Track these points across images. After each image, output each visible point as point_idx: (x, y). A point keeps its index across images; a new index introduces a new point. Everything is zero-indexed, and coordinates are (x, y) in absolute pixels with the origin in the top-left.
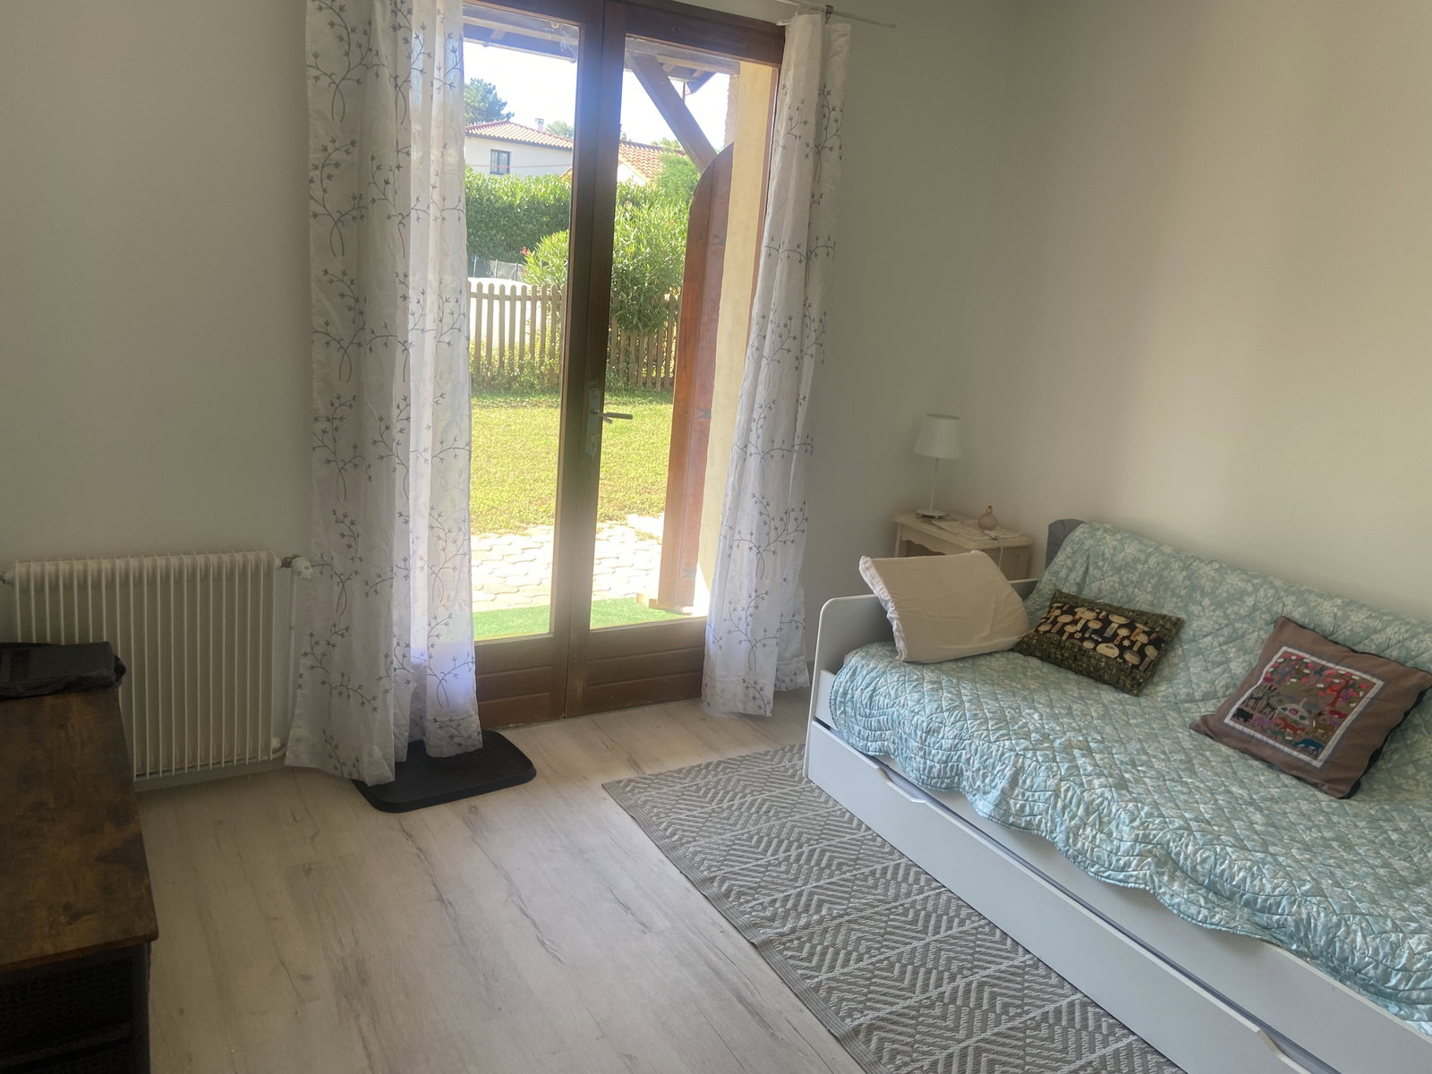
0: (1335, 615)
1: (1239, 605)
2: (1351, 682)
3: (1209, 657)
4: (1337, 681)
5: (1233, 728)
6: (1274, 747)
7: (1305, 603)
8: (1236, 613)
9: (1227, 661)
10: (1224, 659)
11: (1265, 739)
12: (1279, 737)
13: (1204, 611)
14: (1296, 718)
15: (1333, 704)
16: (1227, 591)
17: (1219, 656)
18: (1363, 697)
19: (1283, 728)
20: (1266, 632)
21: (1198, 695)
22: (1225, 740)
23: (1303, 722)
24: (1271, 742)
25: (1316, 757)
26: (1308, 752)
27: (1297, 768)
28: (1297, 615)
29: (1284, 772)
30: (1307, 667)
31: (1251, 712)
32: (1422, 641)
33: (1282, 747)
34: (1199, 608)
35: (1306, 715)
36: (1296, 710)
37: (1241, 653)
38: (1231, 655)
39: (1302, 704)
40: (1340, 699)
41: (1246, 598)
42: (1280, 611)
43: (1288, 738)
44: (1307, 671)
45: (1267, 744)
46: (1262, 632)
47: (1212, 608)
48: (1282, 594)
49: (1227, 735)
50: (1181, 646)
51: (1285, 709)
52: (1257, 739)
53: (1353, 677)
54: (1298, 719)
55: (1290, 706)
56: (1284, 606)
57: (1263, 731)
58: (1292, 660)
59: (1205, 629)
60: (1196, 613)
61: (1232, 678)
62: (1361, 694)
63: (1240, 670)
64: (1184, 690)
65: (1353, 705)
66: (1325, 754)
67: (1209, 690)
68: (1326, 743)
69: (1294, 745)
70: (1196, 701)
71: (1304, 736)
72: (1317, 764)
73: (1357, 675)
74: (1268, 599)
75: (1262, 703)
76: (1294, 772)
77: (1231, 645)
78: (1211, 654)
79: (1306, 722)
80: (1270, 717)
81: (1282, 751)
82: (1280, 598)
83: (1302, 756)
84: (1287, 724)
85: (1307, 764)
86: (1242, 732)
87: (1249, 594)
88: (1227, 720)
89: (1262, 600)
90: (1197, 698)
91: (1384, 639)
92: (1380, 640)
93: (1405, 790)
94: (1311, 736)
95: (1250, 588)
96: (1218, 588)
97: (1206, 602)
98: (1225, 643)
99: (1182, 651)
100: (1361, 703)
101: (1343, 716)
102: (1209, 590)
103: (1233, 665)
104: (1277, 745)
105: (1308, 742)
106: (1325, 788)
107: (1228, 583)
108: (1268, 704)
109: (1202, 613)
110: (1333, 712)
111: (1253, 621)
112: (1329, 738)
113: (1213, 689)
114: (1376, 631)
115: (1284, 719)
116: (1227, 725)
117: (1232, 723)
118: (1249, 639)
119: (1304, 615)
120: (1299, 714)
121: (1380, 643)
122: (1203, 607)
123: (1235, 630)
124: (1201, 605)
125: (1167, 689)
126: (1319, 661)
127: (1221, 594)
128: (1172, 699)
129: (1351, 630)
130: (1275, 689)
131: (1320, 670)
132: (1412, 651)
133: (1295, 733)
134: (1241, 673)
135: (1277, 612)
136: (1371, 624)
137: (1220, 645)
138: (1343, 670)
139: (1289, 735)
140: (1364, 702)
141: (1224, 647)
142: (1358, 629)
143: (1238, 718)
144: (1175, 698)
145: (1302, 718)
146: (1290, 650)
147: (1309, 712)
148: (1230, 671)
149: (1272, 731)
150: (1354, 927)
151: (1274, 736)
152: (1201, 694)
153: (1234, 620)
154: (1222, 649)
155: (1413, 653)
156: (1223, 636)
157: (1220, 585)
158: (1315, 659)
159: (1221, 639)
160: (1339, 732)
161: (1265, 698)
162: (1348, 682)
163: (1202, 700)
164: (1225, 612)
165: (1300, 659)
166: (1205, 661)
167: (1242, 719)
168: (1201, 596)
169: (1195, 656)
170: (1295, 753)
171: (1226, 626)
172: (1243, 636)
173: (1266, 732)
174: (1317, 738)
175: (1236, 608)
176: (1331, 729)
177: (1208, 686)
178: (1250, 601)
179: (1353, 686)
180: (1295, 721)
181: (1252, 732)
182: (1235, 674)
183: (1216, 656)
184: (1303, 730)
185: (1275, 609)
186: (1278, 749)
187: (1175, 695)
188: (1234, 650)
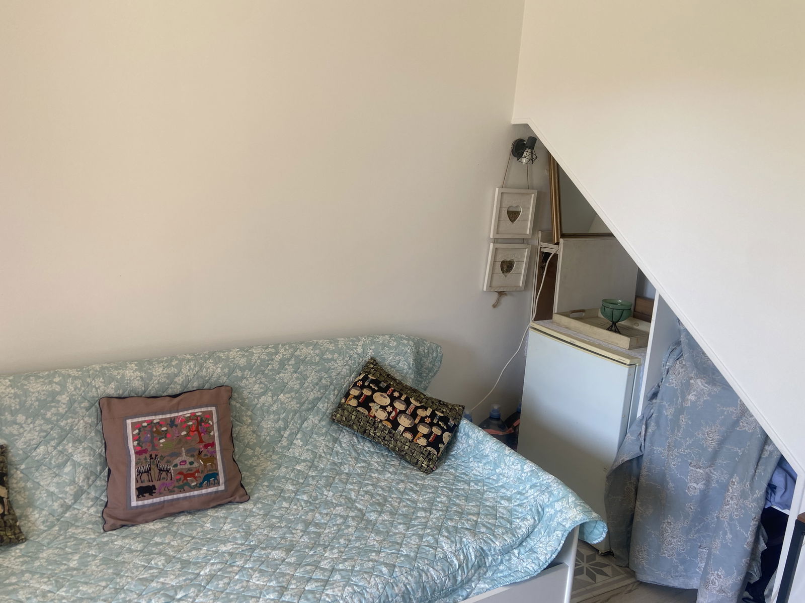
0: (141, 377)
1: (55, 407)
2: (199, 418)
3: (51, 463)
4: (190, 423)
5: (143, 506)
6: (185, 498)
7: (112, 379)
8: (55, 415)
9: (69, 458)
10: (65, 457)
11: (175, 496)
12: (186, 488)
13: (22, 427)
14: (187, 466)
15: (201, 441)
16: (38, 400)
17: (60, 458)
18: (213, 425)
19: (185, 479)
20: (90, 416)
21: (69, 501)
22: (140, 519)
23: (194, 466)
24: (181, 495)
25: (218, 484)
26: (212, 484)
27: (213, 500)
28: (111, 390)
29: (207, 509)
30: (161, 426)
31: (151, 484)
32: (208, 368)
33: (192, 494)
34: (16, 427)
35: (192, 459)
36: (184, 460)
37: (77, 444)
38: (70, 451)
39: (184, 454)
40: (202, 434)
41: (59, 398)
42: (95, 395)
43: (193, 484)
44: (164, 429)
45: (178, 499)
46: (86, 419)
47: (29, 421)
48: (89, 380)
49: (140, 514)
50: (17, 469)
51: (176, 466)
52: (168, 501)
53: (197, 414)
54: (189, 466)
55: (177, 461)
56: (97, 389)
57: (171, 492)
58: (145, 427)
59: (34, 442)
60: (15, 432)
61: (87, 469)
62: (210, 422)
63: (87, 459)
64: (56, 504)
65: (212, 434)
66: (222, 479)
67: (76, 490)
68: (217, 470)
69: (200, 486)
70: (70, 506)
71: (202, 476)
72: (222, 487)
73: (198, 411)
74: (80, 389)
75: (155, 472)
76: (214, 504)
77: (65, 442)
78: (51, 459)
79: (196, 465)
80: (169, 479)
81: (194, 496)
82: (88, 384)
83: (210, 490)
84: (186, 475)
85: (216, 492)
86: (153, 504)
87: (60, 393)
88: (134, 503)
89: (74, 393)
90: (70, 503)
91: (184, 378)
92: (182, 380)
93: (255, 466)
94: (206, 471)
95: (58, 388)
96: (26, 401)
97: (21, 418)
98: (58, 444)
99: (22, 472)
100: (215, 429)
101: (213, 445)
102: (18, 407)
103: (77, 458)
104: (188, 494)
105: (207, 478)
106: (238, 499)
107: (33, 393)
108: (160, 470)
109: (21, 430)
110: (206, 446)
111: (76, 413)
112: (216, 465)
113: (77, 488)
114: (176, 375)
115: (181, 473)
116: (137, 507)
117: (140, 503)
118: (78, 430)
119: (117, 388)
120: (188, 463)
121: (183, 382)
122: (19, 424)
123: (62, 428)
124: (16, 424)
125: (40, 513)
126: (164, 417)
127: (32, 405)
128: (51, 519)
129: (158, 383)
130: (156, 456)
131: (172, 422)
132: (206, 377)
133: (195, 478)
134: (90, 460)
135: (93, 397)
136: (170, 372)
137: (55, 448)
138: (187, 413)
139: (192, 482)
140: (215, 427)
141: (60, 448)
142: (164, 380)
143: (143, 496)
144: (54, 516)
145: (191, 463)
146: (135, 420)
147: (192, 456)
148: (80, 465)
149: (179, 487)
150: (425, 569)
151: (182, 489)
152: (71, 498)
153: (58, 421)
154: (59, 451)
155: (207, 378)
156: (53, 439)
157: (26, 397)
158: (160, 417)
159: (53, 443)
160: (219, 456)
161: (153, 466)
162: (197, 420)
163: (75, 502)
164: (43, 418)
165: (150, 423)
166: (50, 469)
167: (147, 495)
168: (12, 416)
169: (37, 470)
170: (204, 491)
171: (52, 429)
172: (71, 429)
173: (174, 491)
174: (210, 471)
175: (53, 410)
176: (213, 458)
177: (72, 487)
178: (64, 398)
179: (202, 421)
180: (189, 469)
181: (162, 499)
182: (86, 464)
183: (57, 459)
184: (198, 471)
185: (90, 394)
186: (190, 497)
187: (52, 514)
188: (70, 445)
